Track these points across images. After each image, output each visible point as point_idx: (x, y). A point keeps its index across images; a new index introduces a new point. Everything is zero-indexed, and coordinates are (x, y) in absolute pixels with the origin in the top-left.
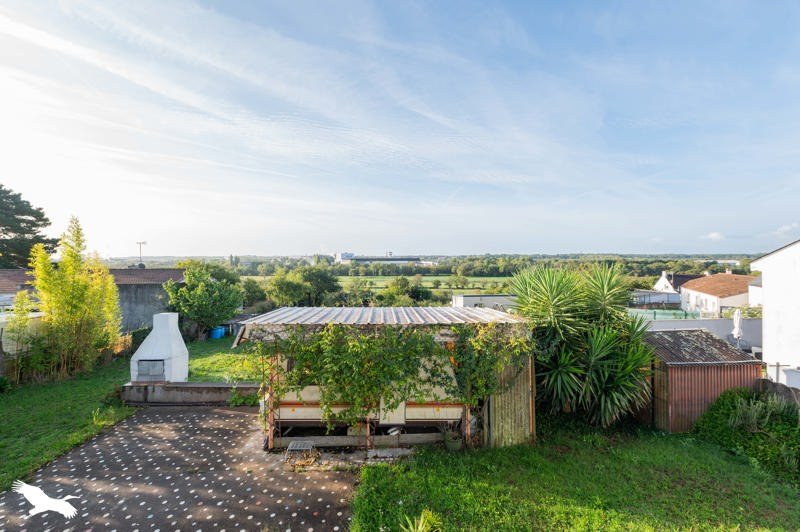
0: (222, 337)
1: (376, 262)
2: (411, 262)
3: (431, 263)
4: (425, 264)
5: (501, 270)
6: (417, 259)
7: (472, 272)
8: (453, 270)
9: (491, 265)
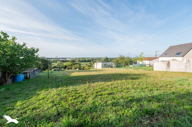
0: (23, 80)
1: (53, 59)
2: (64, 59)
3: (69, 59)
4: (67, 59)
5: (87, 61)
6: (65, 58)
7: (80, 61)
8: (75, 61)
9: (84, 60)
